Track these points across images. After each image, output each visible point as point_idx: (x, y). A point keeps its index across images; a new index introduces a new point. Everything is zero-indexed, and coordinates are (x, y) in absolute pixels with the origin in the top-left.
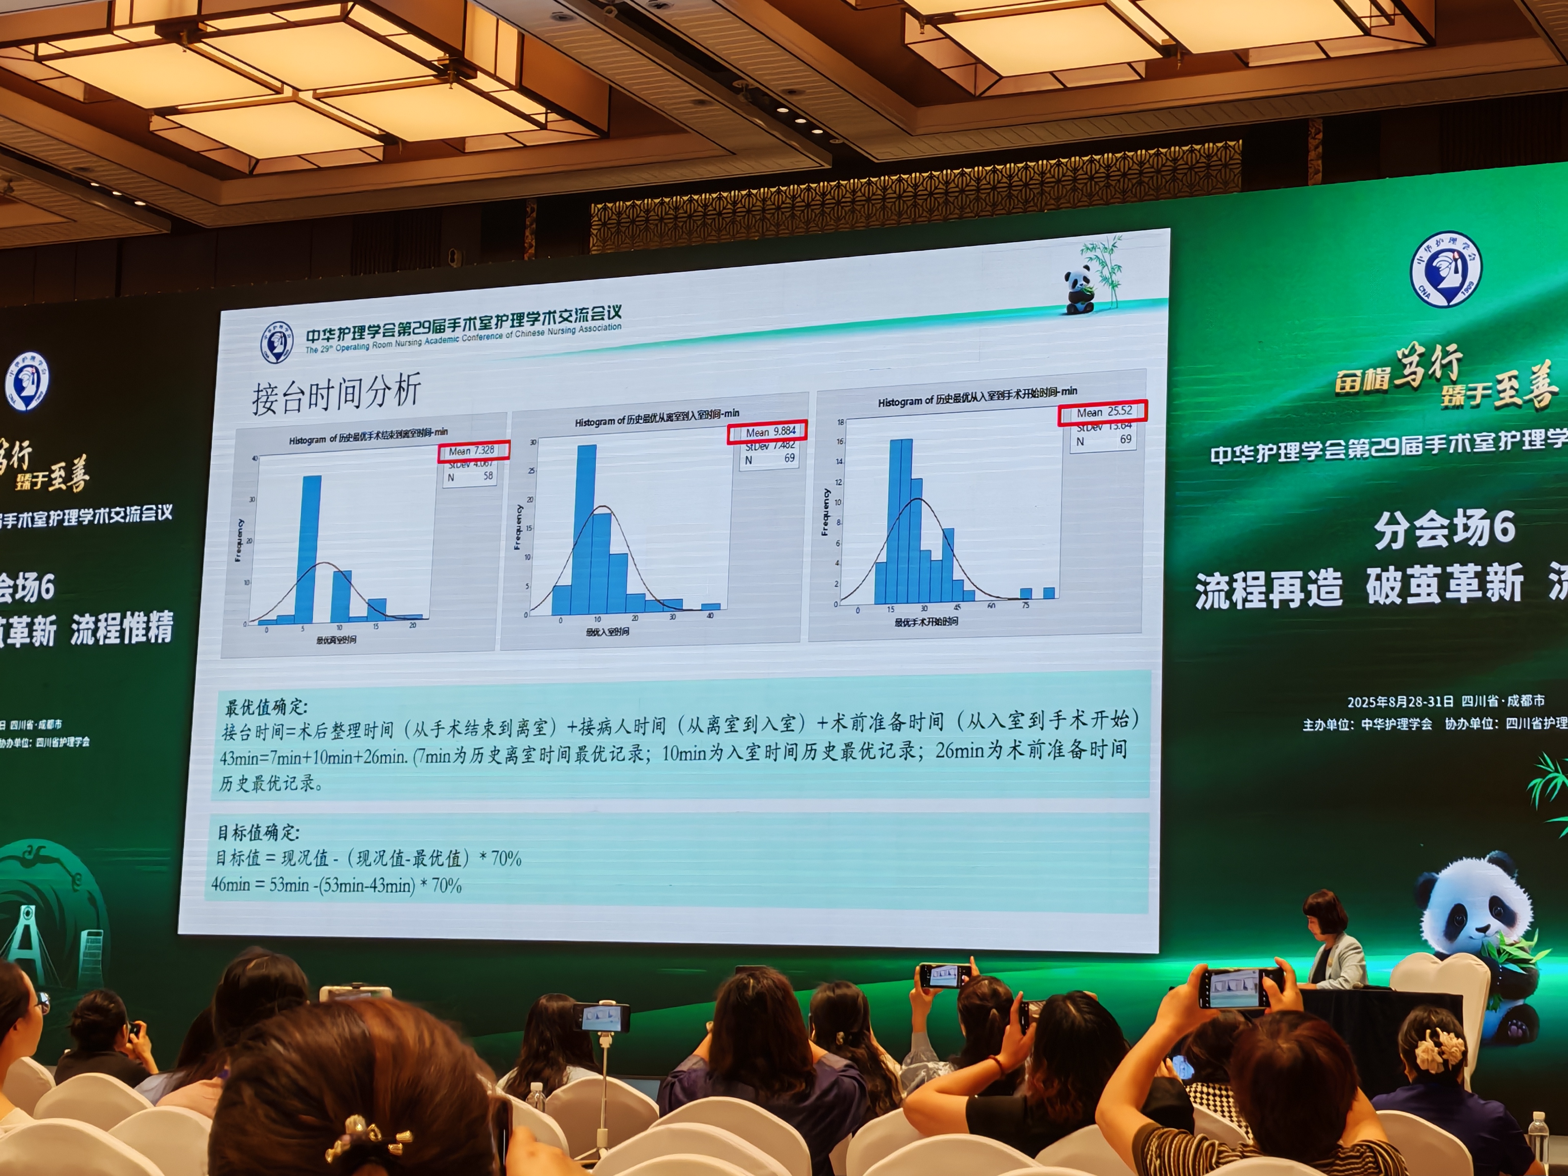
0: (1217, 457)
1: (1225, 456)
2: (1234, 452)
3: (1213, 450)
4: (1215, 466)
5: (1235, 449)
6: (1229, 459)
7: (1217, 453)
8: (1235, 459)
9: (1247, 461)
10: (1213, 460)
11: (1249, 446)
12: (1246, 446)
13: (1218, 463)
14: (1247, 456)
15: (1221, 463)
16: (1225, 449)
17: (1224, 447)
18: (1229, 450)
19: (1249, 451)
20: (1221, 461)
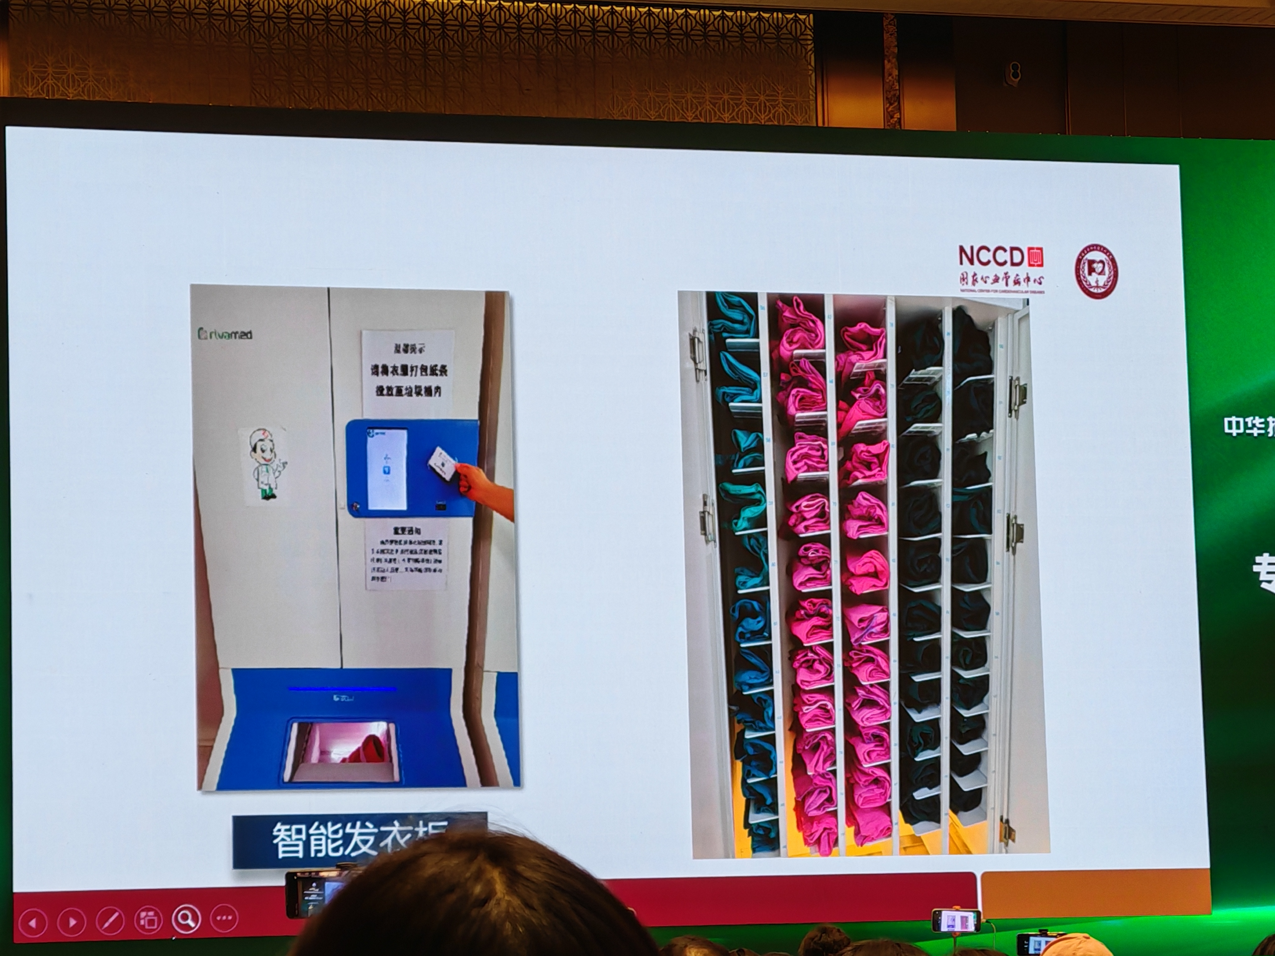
0: (1230, 427)
1: (1238, 427)
2: (1246, 423)
3: (1226, 420)
4: (1229, 437)
5: (1247, 420)
6: (1241, 431)
7: (1230, 423)
8: (1248, 431)
9: (1259, 434)
10: (1227, 430)
11: (1260, 417)
12: (1257, 418)
13: (1231, 434)
14: (1259, 429)
15: (1235, 435)
16: (1238, 419)
17: (1237, 417)
18: (1241, 420)
19: (1261, 423)
20: (1234, 432)
